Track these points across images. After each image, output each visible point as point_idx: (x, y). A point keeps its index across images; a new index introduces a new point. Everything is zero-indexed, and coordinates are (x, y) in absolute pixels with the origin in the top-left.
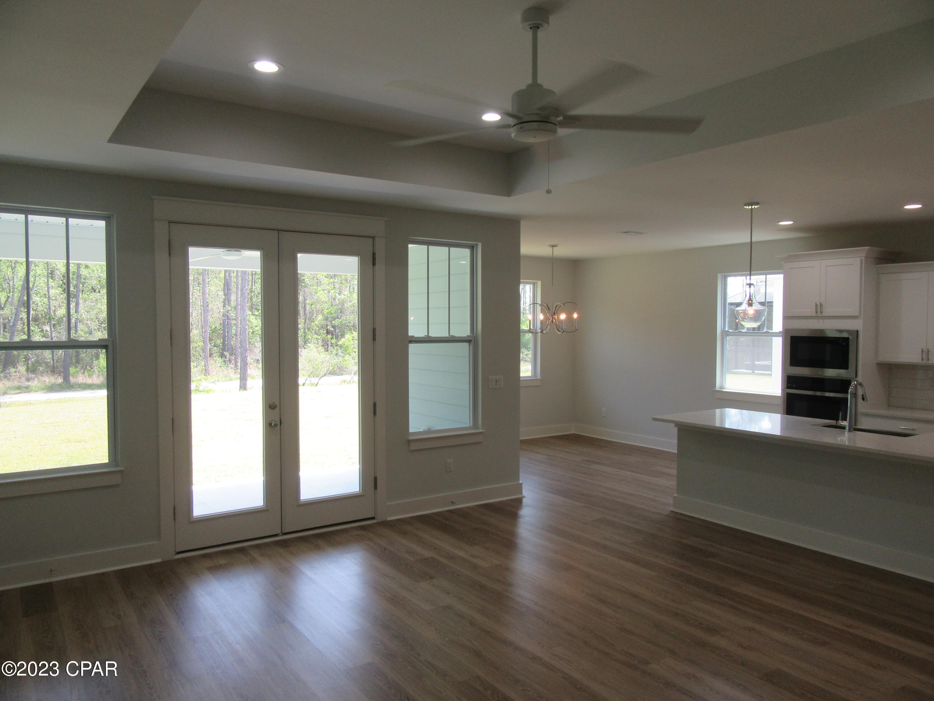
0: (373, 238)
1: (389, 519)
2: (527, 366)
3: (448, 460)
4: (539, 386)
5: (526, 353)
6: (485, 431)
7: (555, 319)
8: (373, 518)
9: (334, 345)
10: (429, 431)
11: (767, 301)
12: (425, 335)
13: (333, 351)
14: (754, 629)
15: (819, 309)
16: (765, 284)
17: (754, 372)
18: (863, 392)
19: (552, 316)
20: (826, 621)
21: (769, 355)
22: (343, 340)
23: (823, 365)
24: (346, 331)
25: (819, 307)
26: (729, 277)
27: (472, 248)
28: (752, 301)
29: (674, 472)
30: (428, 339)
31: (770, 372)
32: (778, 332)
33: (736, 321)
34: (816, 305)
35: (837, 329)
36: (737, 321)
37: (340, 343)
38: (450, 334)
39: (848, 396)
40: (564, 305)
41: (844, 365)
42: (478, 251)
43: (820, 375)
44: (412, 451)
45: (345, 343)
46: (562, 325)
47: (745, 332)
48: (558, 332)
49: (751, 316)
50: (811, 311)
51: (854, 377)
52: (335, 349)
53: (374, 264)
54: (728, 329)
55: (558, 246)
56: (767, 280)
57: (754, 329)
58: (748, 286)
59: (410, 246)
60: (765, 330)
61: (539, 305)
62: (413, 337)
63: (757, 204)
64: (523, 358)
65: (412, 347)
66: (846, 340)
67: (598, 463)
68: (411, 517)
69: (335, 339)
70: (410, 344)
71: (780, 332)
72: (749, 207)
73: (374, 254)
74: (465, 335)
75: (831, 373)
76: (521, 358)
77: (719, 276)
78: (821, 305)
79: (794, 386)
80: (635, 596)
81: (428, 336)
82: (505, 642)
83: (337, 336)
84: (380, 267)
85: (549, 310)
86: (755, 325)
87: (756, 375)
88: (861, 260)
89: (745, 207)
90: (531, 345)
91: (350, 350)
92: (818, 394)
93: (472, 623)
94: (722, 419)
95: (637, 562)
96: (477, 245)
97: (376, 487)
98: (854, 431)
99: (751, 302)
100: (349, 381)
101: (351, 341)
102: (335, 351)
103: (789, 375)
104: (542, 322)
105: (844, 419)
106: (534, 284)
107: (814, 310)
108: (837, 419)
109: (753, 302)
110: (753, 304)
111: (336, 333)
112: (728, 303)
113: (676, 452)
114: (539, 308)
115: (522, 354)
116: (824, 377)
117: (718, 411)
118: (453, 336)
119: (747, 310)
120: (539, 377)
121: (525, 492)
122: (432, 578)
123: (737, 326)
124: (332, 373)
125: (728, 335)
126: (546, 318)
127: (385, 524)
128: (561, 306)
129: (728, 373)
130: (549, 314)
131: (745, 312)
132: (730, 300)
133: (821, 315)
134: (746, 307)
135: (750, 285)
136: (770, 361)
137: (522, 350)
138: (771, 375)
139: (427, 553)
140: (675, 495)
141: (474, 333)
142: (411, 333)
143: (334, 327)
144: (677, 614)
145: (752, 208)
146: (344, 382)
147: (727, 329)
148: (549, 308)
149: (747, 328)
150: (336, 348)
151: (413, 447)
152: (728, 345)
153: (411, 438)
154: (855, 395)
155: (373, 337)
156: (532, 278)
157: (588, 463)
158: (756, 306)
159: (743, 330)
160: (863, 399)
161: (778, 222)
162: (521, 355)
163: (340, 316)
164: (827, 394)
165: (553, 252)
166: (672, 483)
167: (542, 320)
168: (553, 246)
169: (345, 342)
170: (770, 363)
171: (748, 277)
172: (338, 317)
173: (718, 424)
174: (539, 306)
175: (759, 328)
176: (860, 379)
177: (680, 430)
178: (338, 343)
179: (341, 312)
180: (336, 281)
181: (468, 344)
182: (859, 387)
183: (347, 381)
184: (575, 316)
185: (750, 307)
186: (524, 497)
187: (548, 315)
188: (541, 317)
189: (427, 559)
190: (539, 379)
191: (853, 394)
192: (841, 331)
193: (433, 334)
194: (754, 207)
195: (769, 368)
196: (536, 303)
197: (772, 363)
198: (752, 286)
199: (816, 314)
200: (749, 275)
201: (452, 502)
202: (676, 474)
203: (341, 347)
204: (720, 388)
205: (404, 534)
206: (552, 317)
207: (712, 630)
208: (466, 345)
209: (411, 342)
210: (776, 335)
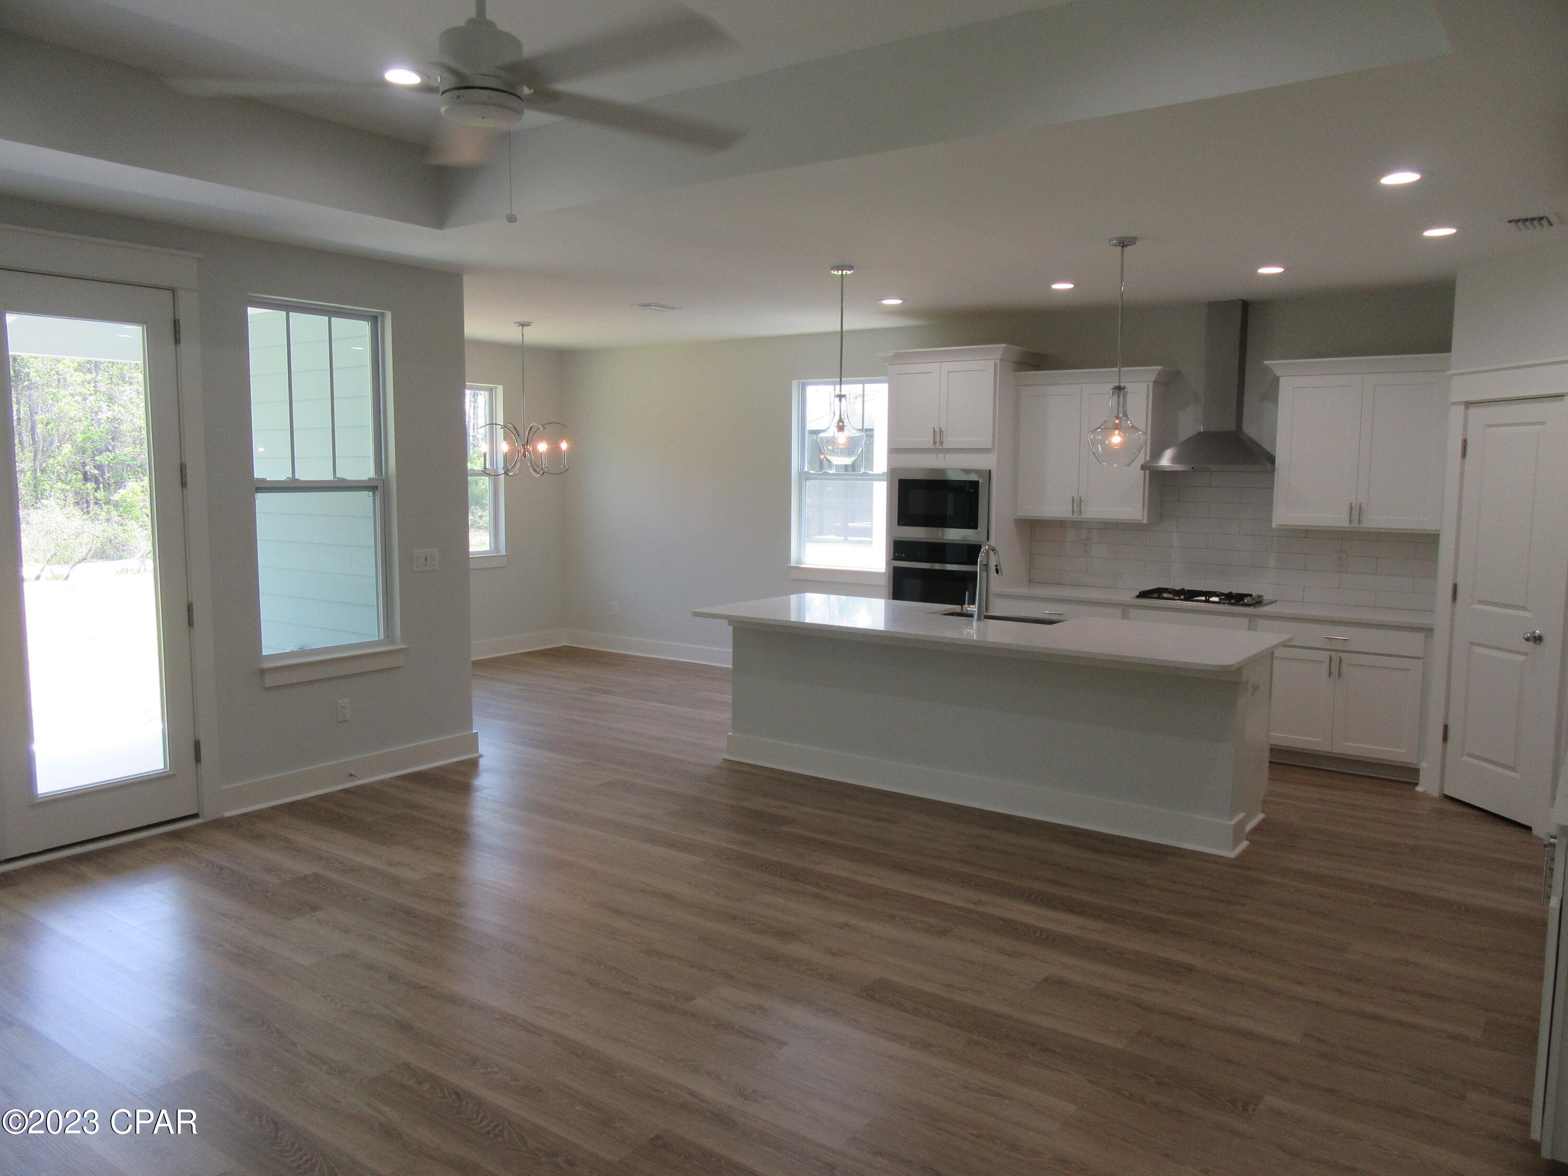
0: (173, 291)
1: (227, 814)
2: (481, 535)
3: (340, 701)
4: (503, 567)
5: (479, 514)
6: (408, 646)
7: (529, 452)
8: (195, 816)
9: (101, 502)
10: (302, 652)
11: (865, 428)
12: (288, 478)
13: (100, 515)
14: (847, 925)
15: (938, 437)
16: (862, 399)
17: (847, 540)
18: (997, 562)
19: (523, 446)
20: (947, 900)
21: (868, 511)
22: (122, 491)
23: (942, 522)
24: (125, 475)
25: (938, 435)
26: (809, 385)
27: (374, 320)
28: (843, 422)
29: (728, 698)
30: (293, 485)
31: (869, 539)
32: (881, 473)
33: (820, 458)
34: (934, 431)
35: (961, 468)
36: (822, 456)
37: (116, 497)
38: (337, 476)
39: (977, 568)
40: (545, 428)
41: (972, 523)
42: (386, 328)
43: (940, 539)
44: (267, 689)
45: (125, 497)
46: (540, 462)
47: (834, 473)
48: (534, 474)
49: (842, 447)
50: (926, 441)
51: (986, 539)
52: (105, 510)
53: (177, 341)
54: (808, 469)
55: (532, 325)
56: (865, 394)
57: (846, 467)
58: (837, 400)
59: (251, 311)
60: (862, 471)
61: (500, 426)
62: (264, 480)
63: (850, 268)
64: (475, 522)
65: (262, 500)
66: (975, 484)
67: (605, 692)
68: (272, 808)
69: (104, 491)
70: (258, 494)
71: (884, 473)
72: (838, 272)
73: (176, 323)
74: (365, 478)
75: (954, 535)
76: (470, 524)
77: (795, 383)
78: (941, 431)
79: (904, 555)
80: (669, 897)
81: (294, 479)
82: (453, 1000)
83: (106, 485)
84: (191, 347)
85: (518, 435)
86: (848, 461)
87: (850, 543)
88: (996, 364)
89: (832, 272)
90: (488, 500)
91: (137, 512)
92: (937, 566)
93: (393, 977)
94: (801, 608)
95: (670, 843)
96: (383, 314)
97: (198, 759)
98: (985, 620)
99: (841, 424)
100: (136, 570)
101: (140, 494)
102: (105, 514)
103: (896, 539)
104: (505, 456)
105: (972, 602)
106: (491, 390)
107: (931, 439)
108: (962, 603)
109: (845, 424)
110: (845, 428)
111: (104, 479)
112: (808, 430)
113: (731, 667)
114: (500, 432)
115: (472, 515)
116: (945, 542)
117: (794, 598)
118: (343, 480)
119: (836, 437)
120: (504, 553)
121: (482, 749)
122: (314, 909)
123: (822, 465)
124: (101, 554)
125: (808, 479)
126: (513, 451)
127: (220, 824)
128: (539, 428)
129: (808, 541)
130: (519, 442)
131: (832, 441)
132: (811, 426)
133: (940, 447)
134: (834, 433)
135: (841, 397)
136: (869, 521)
137: (472, 508)
138: (871, 543)
139: (304, 868)
140: (731, 734)
141: (382, 474)
142: (258, 474)
143: (99, 467)
144: (734, 918)
145: (842, 274)
146: (127, 572)
147: (806, 470)
148: (517, 432)
149: (836, 465)
150: (105, 507)
151: (270, 681)
152: (808, 497)
153: (266, 665)
154: (986, 566)
155: (182, 479)
156: (488, 379)
157: (589, 692)
158: (849, 432)
159: (830, 470)
160: (997, 571)
161: (880, 300)
162: (470, 517)
163: (112, 447)
164: (949, 567)
165: (523, 334)
166: (726, 716)
167: (506, 453)
168: (523, 325)
169: (127, 496)
170: (870, 524)
171: (838, 387)
172: (108, 448)
173: (793, 618)
174: (501, 428)
175: (853, 467)
176: (992, 542)
177: (736, 630)
178: (111, 498)
179: (113, 439)
180: (99, 378)
181: (371, 493)
182: (991, 553)
183: (132, 570)
184: (564, 446)
185: (840, 433)
186: (482, 756)
187: (517, 444)
188: (504, 447)
189: (305, 878)
190: (504, 555)
191: (984, 565)
192: (967, 471)
193: (303, 475)
194: (846, 273)
195: (868, 532)
196: (494, 425)
197: (872, 524)
198: (843, 399)
199: (934, 445)
200: (839, 383)
201: (351, 775)
202: (730, 701)
203: (117, 505)
204: (797, 563)
205: (258, 838)
206: (524, 449)
207: (786, 934)
208: (367, 496)
209: (260, 489)
210: (877, 477)
